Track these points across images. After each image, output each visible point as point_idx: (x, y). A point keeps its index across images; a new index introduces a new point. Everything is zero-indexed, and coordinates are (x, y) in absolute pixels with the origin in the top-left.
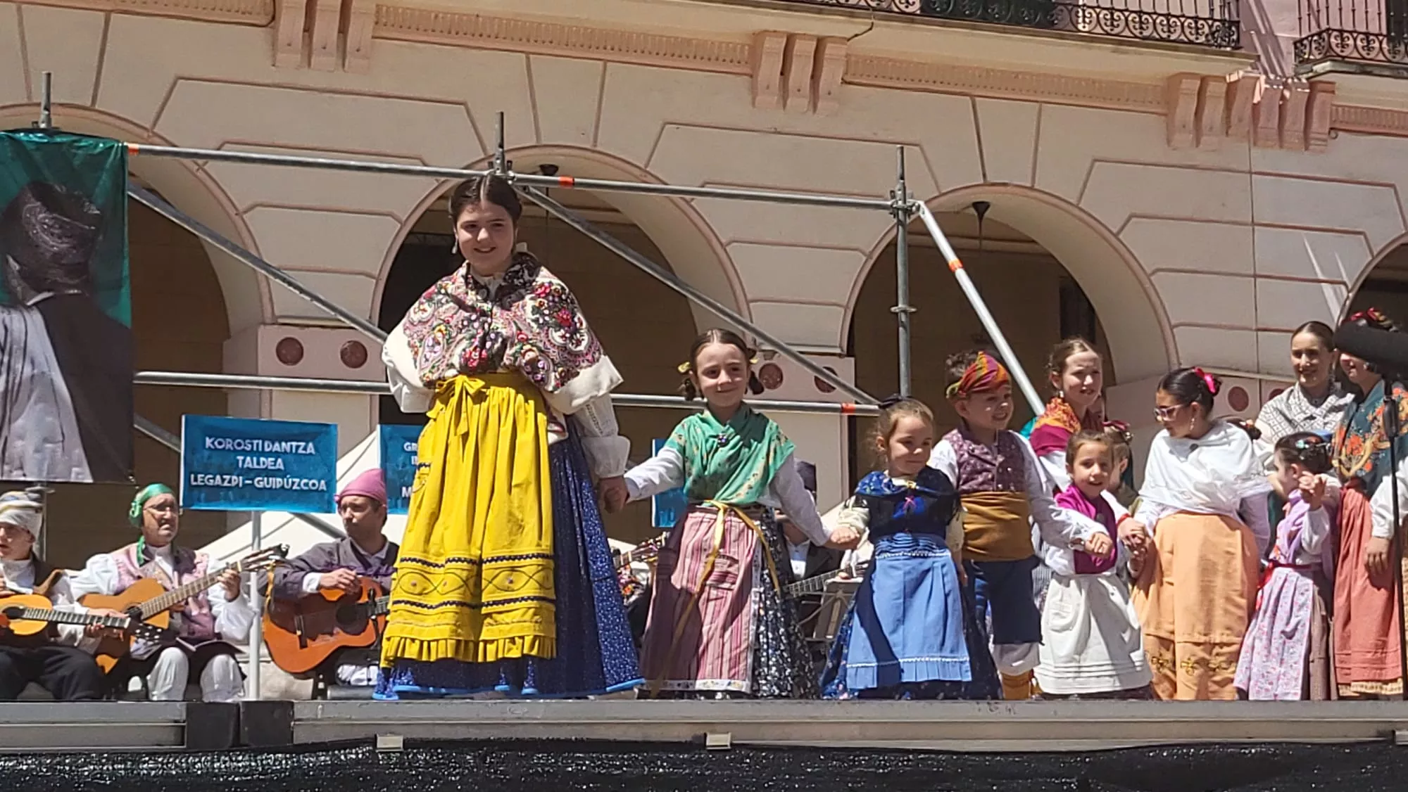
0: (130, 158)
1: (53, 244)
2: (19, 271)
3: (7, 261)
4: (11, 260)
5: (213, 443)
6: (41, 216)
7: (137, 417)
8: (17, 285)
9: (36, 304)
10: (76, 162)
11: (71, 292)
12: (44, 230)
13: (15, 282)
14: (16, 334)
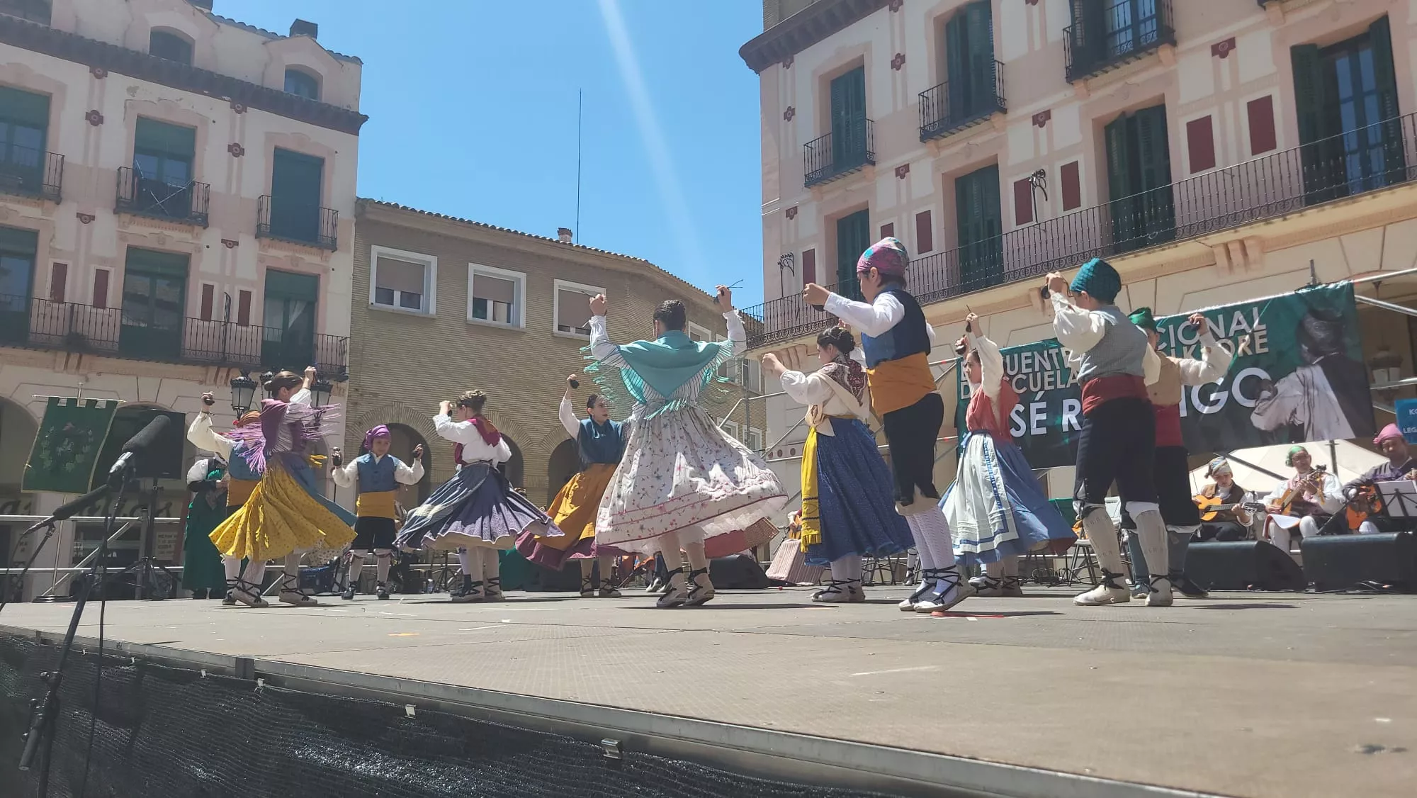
0: (1355, 287)
1: (1320, 335)
2: (1308, 350)
3: (1301, 347)
4: (1303, 346)
5: (1413, 412)
6: (1314, 324)
7: (1374, 402)
8: (1308, 356)
9: (1318, 363)
10: (1327, 295)
11: (1333, 354)
12: (1316, 329)
13: (1306, 355)
14: (1308, 378)
